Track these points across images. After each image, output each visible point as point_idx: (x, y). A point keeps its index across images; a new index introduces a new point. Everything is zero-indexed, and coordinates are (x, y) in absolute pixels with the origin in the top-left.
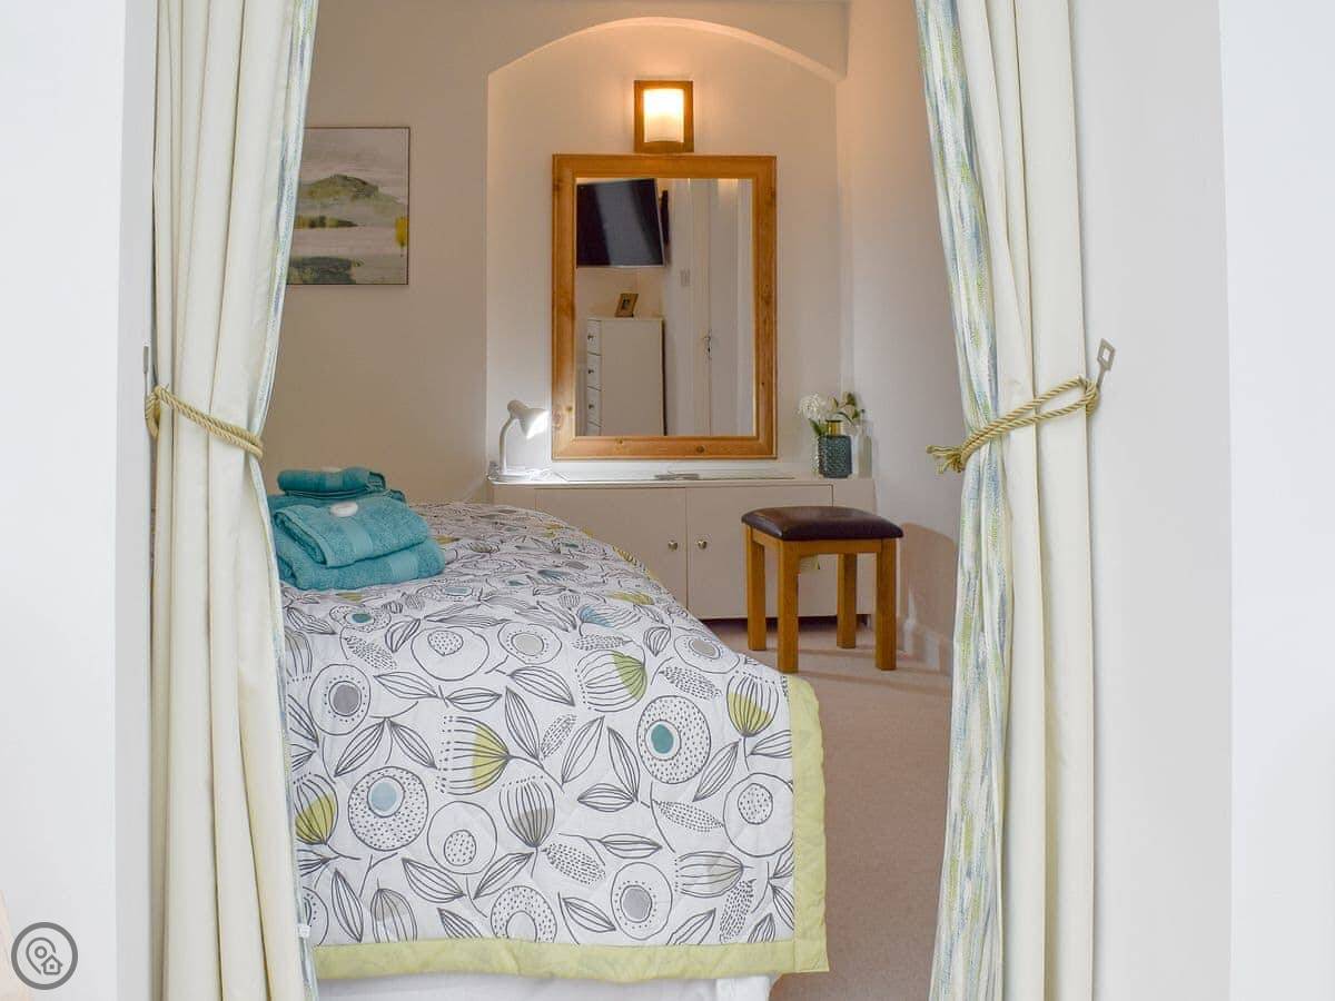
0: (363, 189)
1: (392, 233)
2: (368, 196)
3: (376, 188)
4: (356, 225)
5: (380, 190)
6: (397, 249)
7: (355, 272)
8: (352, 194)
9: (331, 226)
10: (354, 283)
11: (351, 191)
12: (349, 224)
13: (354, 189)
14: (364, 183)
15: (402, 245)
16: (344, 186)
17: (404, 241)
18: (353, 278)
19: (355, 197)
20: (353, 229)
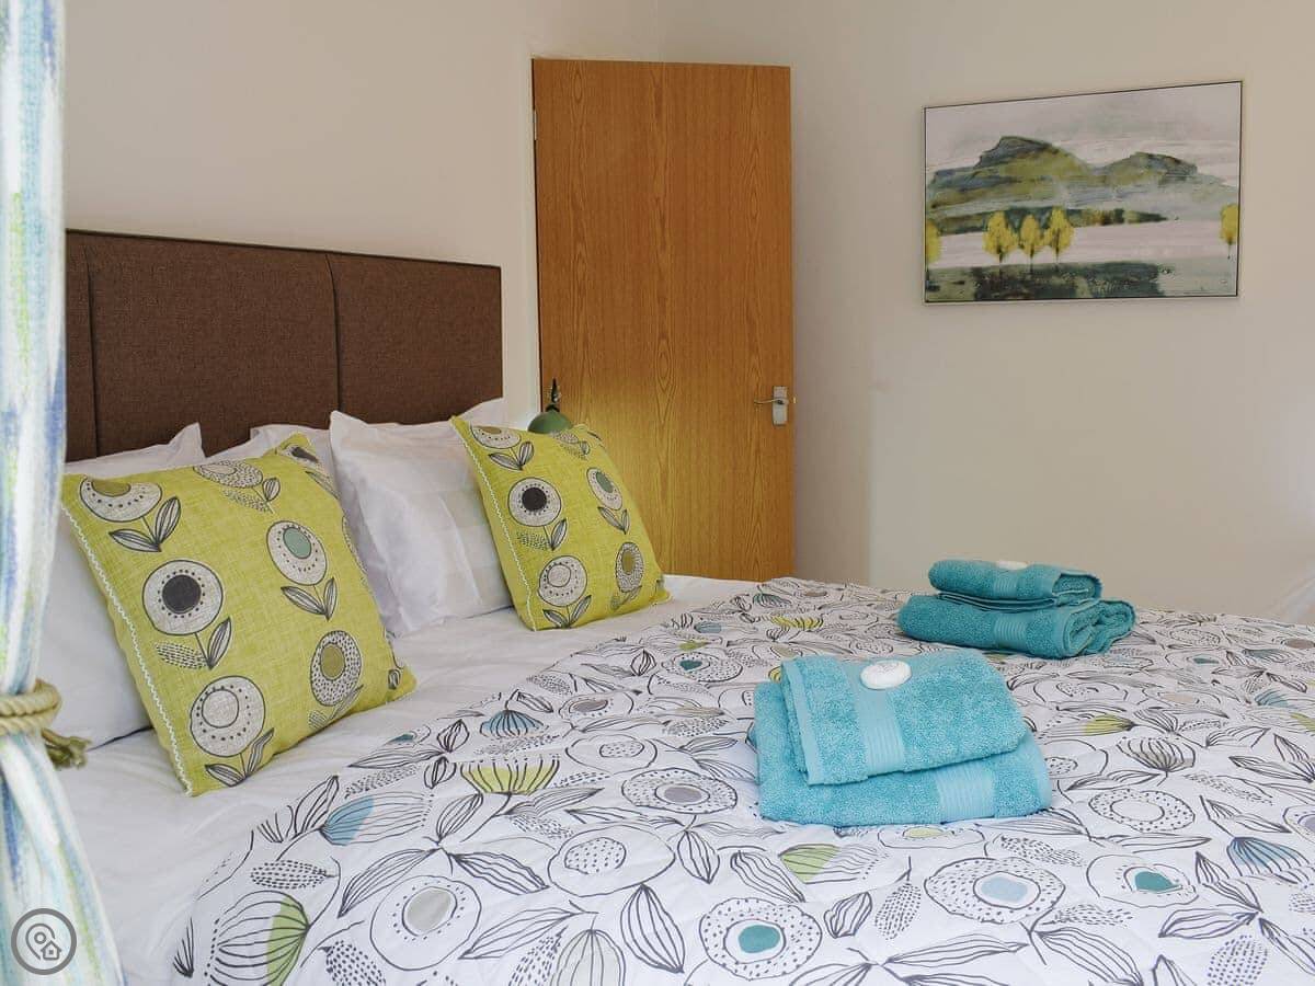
0: (1175, 170)
1: (1215, 227)
2: (1183, 179)
3: (1193, 167)
4: (1165, 219)
5: (1200, 170)
6: (1223, 249)
7: (1163, 282)
8: (1159, 178)
9: (1131, 222)
10: (1161, 295)
11: (1160, 173)
12: (1156, 218)
13: (1164, 171)
14: (1177, 162)
15: (1230, 242)
16: (1150, 167)
17: (1233, 239)
18: (1161, 289)
19: (1164, 182)
20: (1162, 223)
